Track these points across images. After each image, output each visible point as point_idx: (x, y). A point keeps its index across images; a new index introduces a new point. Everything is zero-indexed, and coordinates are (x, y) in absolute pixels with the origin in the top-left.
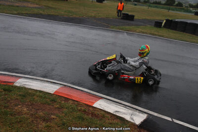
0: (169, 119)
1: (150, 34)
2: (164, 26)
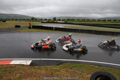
0: (39, 59)
1: (28, 31)
2: (32, 28)
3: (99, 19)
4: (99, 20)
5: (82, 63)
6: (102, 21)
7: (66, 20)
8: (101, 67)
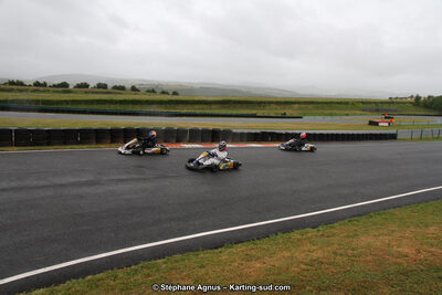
4: (40, 84)
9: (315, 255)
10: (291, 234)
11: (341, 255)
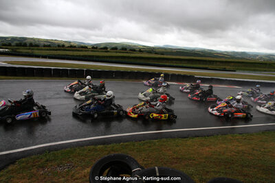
3: (95, 45)
4: (95, 48)
5: (67, 147)
6: (101, 49)
7: (13, 44)
8: (109, 146)
9: (240, 148)
10: (226, 136)
11: (257, 150)
